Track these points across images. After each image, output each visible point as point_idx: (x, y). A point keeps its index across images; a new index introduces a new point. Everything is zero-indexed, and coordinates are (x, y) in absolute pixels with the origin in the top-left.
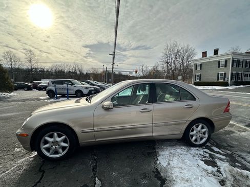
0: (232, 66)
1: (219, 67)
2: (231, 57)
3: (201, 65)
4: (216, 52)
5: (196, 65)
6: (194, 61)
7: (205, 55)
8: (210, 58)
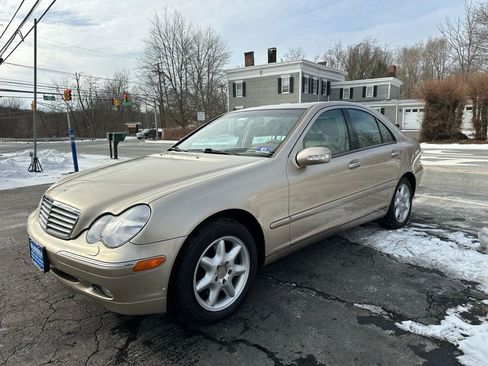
0: (303, 91)
1: (280, 92)
2: (299, 71)
3: (244, 84)
4: (272, 56)
5: (234, 84)
6: (229, 73)
7: (249, 60)
8: (261, 69)
